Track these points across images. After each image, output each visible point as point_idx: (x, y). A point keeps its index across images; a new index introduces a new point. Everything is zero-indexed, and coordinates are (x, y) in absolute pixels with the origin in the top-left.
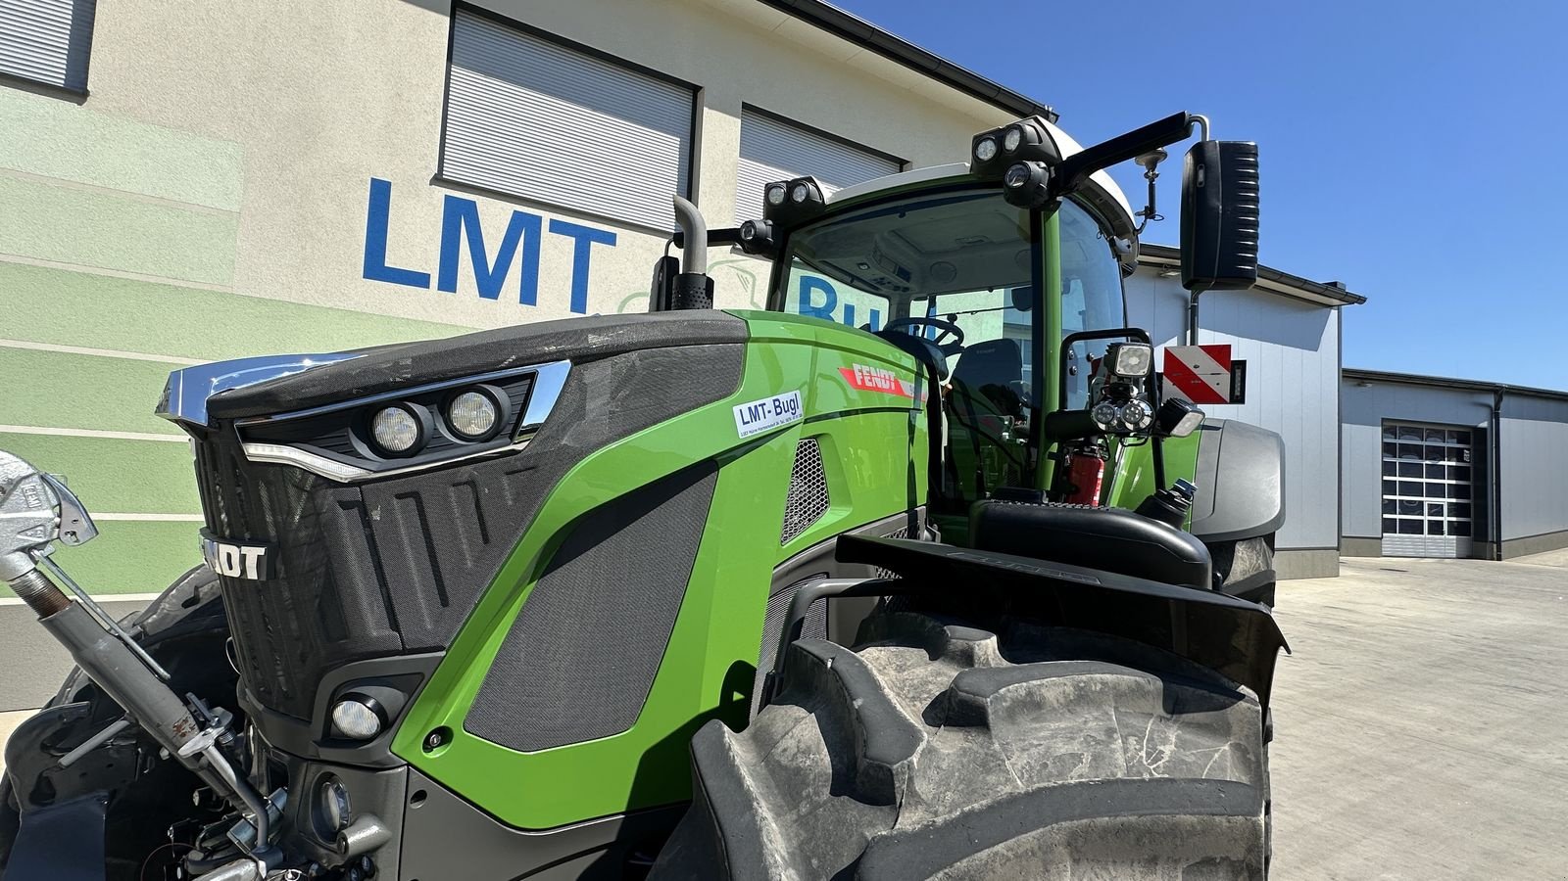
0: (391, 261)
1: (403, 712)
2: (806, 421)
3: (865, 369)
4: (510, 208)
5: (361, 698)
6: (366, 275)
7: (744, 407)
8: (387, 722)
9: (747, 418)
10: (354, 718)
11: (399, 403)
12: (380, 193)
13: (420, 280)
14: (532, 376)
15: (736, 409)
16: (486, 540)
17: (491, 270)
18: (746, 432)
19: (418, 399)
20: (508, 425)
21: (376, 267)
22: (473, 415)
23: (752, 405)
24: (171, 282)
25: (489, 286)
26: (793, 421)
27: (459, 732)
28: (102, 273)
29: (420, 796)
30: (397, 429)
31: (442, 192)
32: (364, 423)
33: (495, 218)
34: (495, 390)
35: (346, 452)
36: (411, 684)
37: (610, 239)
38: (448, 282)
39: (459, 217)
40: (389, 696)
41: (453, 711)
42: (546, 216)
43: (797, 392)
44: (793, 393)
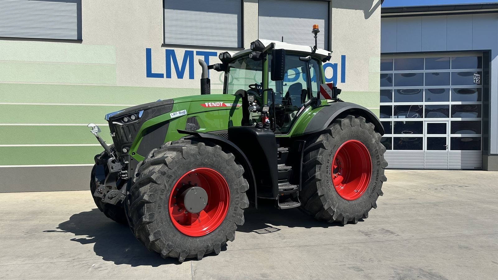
0: (153, 72)
1: (129, 150)
2: (188, 115)
3: (209, 103)
4: (184, 50)
5: (126, 148)
6: (148, 76)
7: (172, 114)
8: (128, 151)
9: (173, 115)
10: (125, 150)
11: (125, 117)
12: (149, 51)
13: (161, 76)
14: (139, 113)
15: (171, 114)
16: (135, 131)
17: (180, 70)
18: (172, 117)
19: (127, 116)
20: (138, 118)
21: (150, 74)
22: (133, 117)
23: (174, 113)
25: (180, 75)
27: (136, 153)
28: (89, 85)
29: (132, 160)
30: (126, 119)
31: (165, 49)
32: (122, 119)
33: (180, 53)
34: (135, 115)
35: (121, 122)
36: (130, 147)
38: (169, 76)
39: (170, 55)
40: (128, 148)
41: (135, 150)
42: (195, 50)
43: (185, 110)
44: (184, 111)
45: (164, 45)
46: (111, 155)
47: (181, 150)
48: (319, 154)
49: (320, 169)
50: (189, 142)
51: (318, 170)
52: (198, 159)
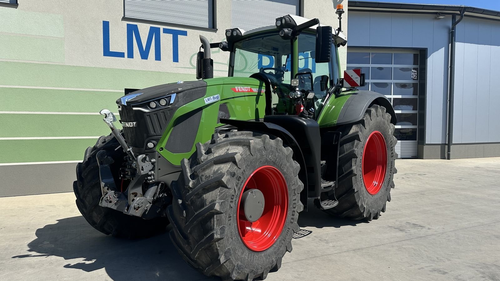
0: (112, 49)
1: (157, 144)
2: (221, 100)
3: (239, 87)
4: (148, 26)
5: (151, 142)
6: (104, 55)
7: (207, 98)
8: (155, 146)
9: (207, 100)
10: (150, 145)
11: (153, 101)
12: (106, 25)
13: (121, 55)
14: (171, 96)
15: (205, 99)
16: (166, 120)
17: (144, 49)
18: (207, 103)
19: (156, 100)
20: (168, 103)
21: (107, 52)
22: (163, 102)
23: (208, 98)
24: (47, 63)
25: (144, 55)
26: (217, 100)
27: (164, 149)
29: (159, 157)
30: (153, 105)
31: (126, 23)
32: (148, 104)
33: (144, 30)
34: (166, 99)
35: (147, 108)
36: (157, 140)
37: (185, 34)
38: (131, 55)
39: (132, 31)
40: (154, 142)
41: (163, 145)
42: (162, 27)
43: (219, 95)
44: (217, 95)
45: (124, 19)
46: (129, 151)
47: (248, 144)
48: (355, 146)
49: (355, 163)
50: (250, 134)
51: (354, 165)
52: (263, 156)
